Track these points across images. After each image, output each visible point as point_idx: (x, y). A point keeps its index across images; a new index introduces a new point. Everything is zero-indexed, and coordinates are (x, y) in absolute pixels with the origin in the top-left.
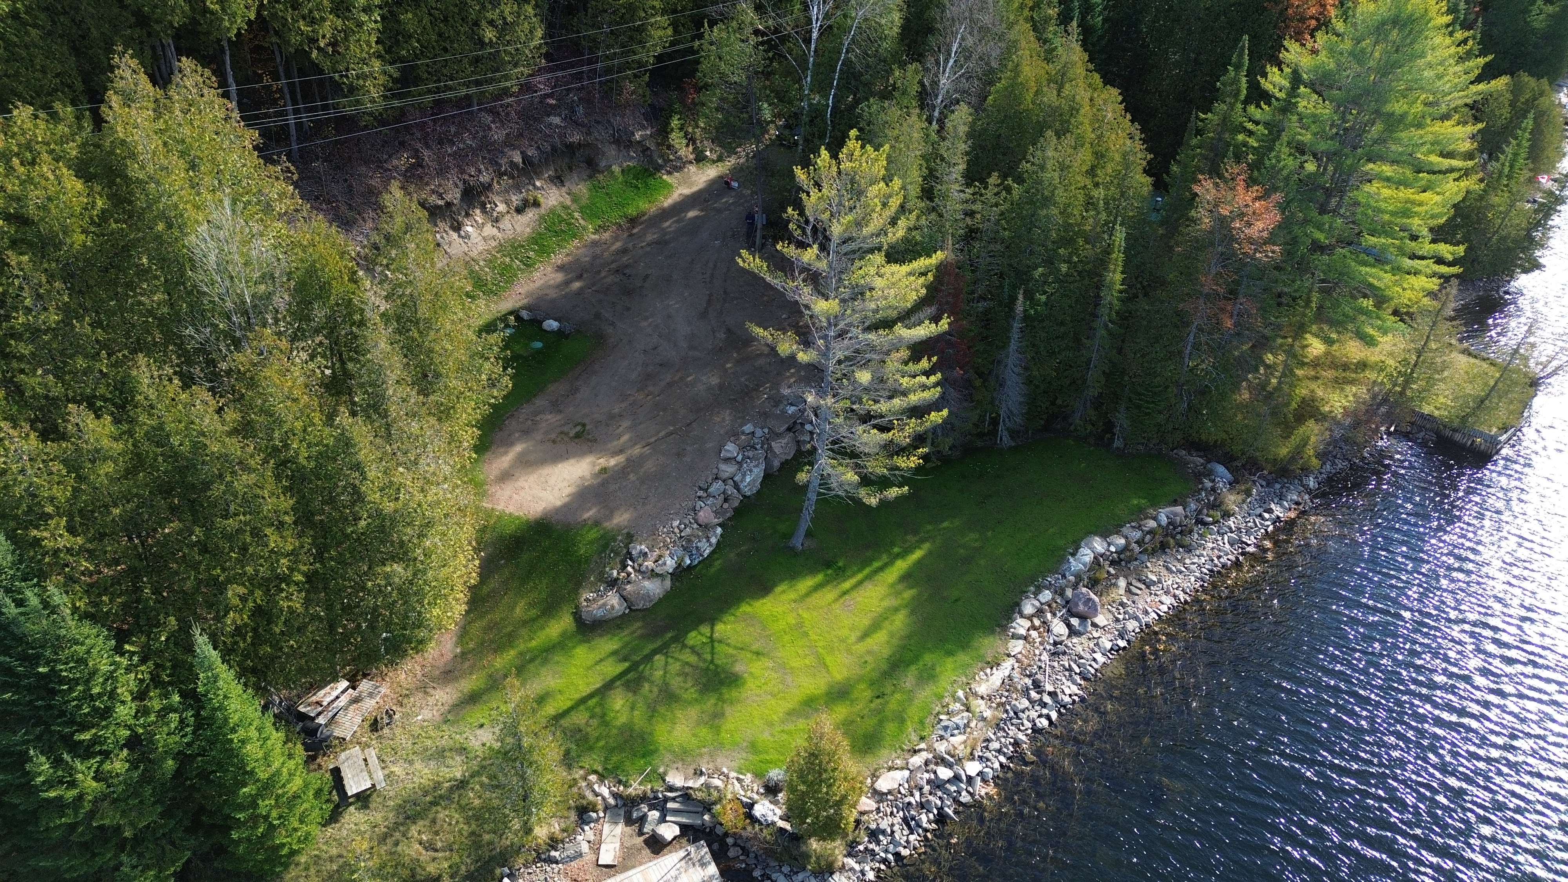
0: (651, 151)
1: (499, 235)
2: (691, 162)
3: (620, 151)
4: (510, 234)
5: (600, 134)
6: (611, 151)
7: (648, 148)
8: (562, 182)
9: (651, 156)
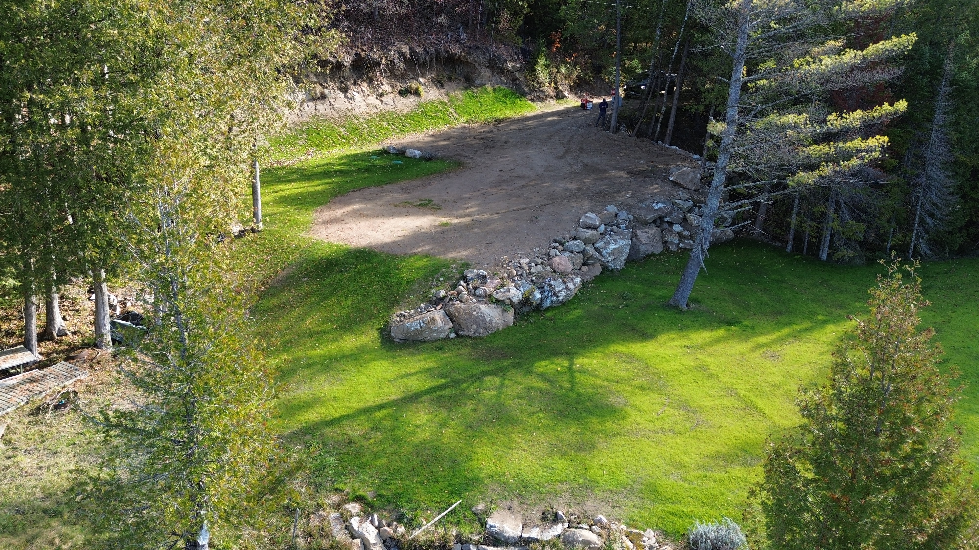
0: (520, 81)
1: (382, 106)
2: (551, 97)
3: (493, 75)
4: (391, 108)
5: (478, 57)
6: (487, 73)
7: (517, 79)
8: (442, 85)
9: (519, 85)
